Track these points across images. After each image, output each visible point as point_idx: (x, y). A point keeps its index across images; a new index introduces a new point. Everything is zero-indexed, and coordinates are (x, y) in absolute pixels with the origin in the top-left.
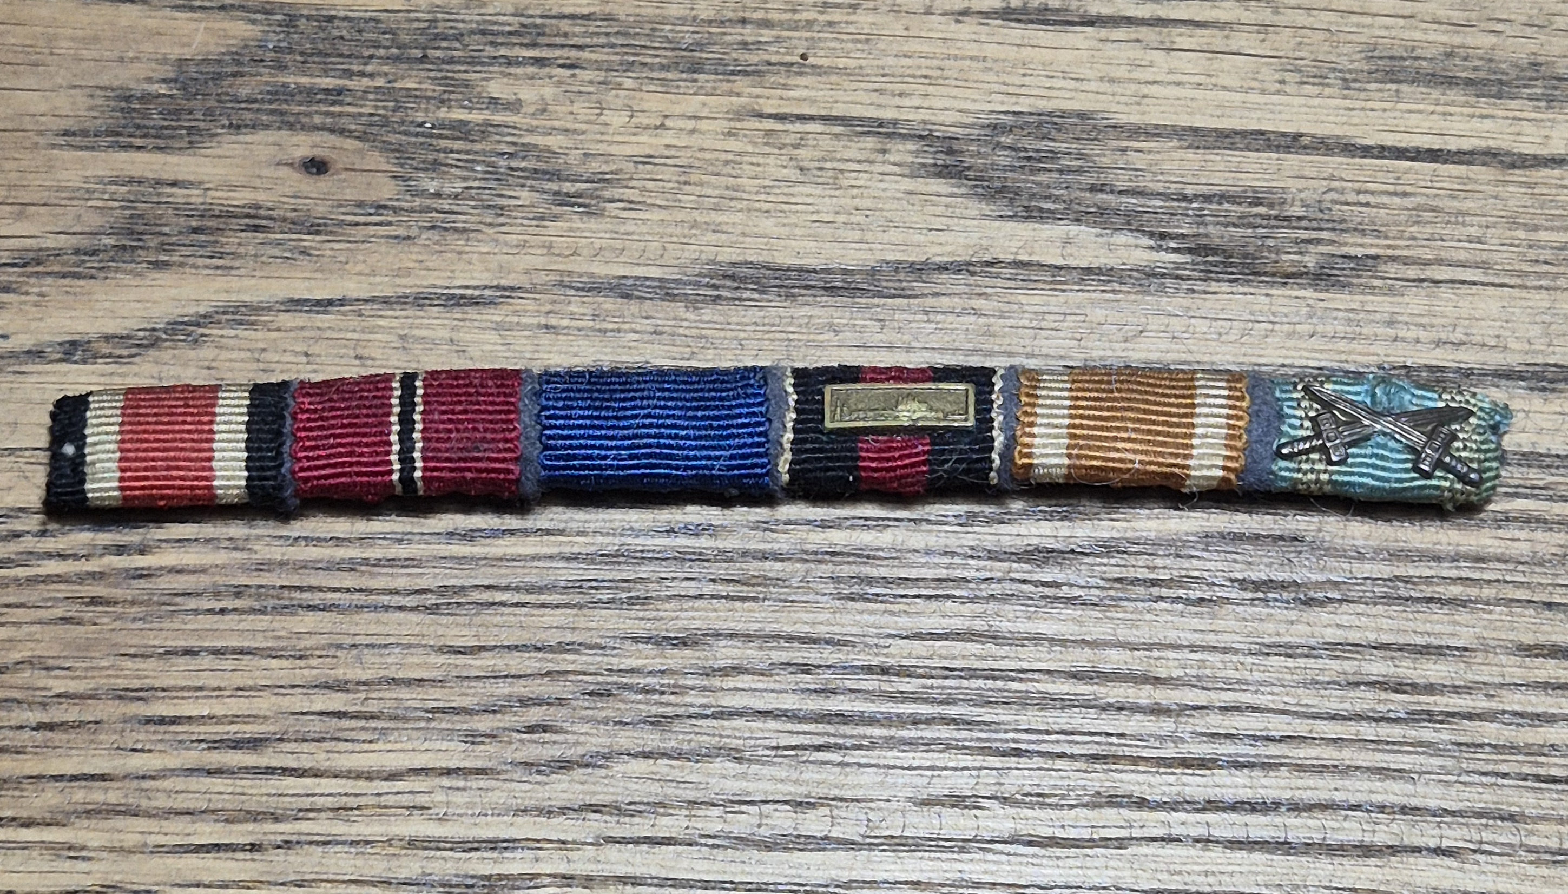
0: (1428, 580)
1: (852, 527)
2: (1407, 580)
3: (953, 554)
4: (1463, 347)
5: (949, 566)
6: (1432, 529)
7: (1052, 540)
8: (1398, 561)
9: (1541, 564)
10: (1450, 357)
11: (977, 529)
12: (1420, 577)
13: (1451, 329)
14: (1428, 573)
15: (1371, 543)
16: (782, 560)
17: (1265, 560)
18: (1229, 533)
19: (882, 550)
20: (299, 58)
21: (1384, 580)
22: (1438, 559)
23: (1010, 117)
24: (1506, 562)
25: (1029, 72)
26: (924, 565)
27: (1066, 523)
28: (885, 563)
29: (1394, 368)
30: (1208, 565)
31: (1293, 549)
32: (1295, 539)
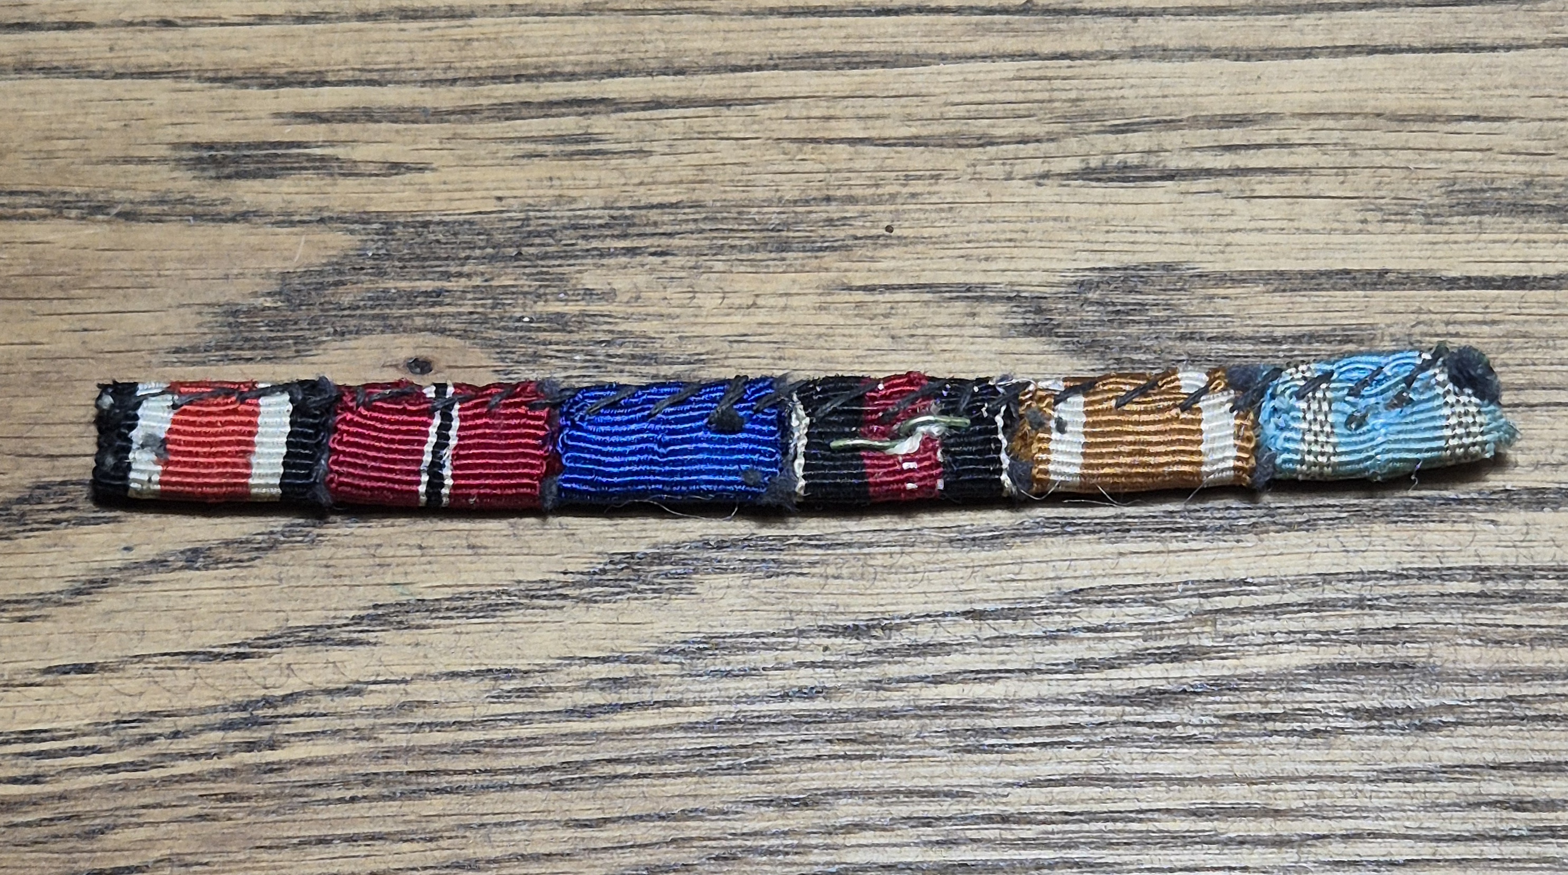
0: (1542, 698)
1: (964, 681)
2: (1521, 700)
3: (1066, 701)
5: (1062, 714)
7: (1164, 682)
11: (1087, 675)
12: (1534, 696)
14: (1542, 691)
16: (897, 718)
17: (1378, 688)
18: (1339, 664)
19: (995, 701)
20: (397, 263)
21: (1499, 701)
22: (1550, 676)
23: (1096, 274)
25: (1113, 228)
26: (1038, 714)
27: (1176, 664)
28: (999, 714)
30: (1321, 697)
32: (1406, 666)
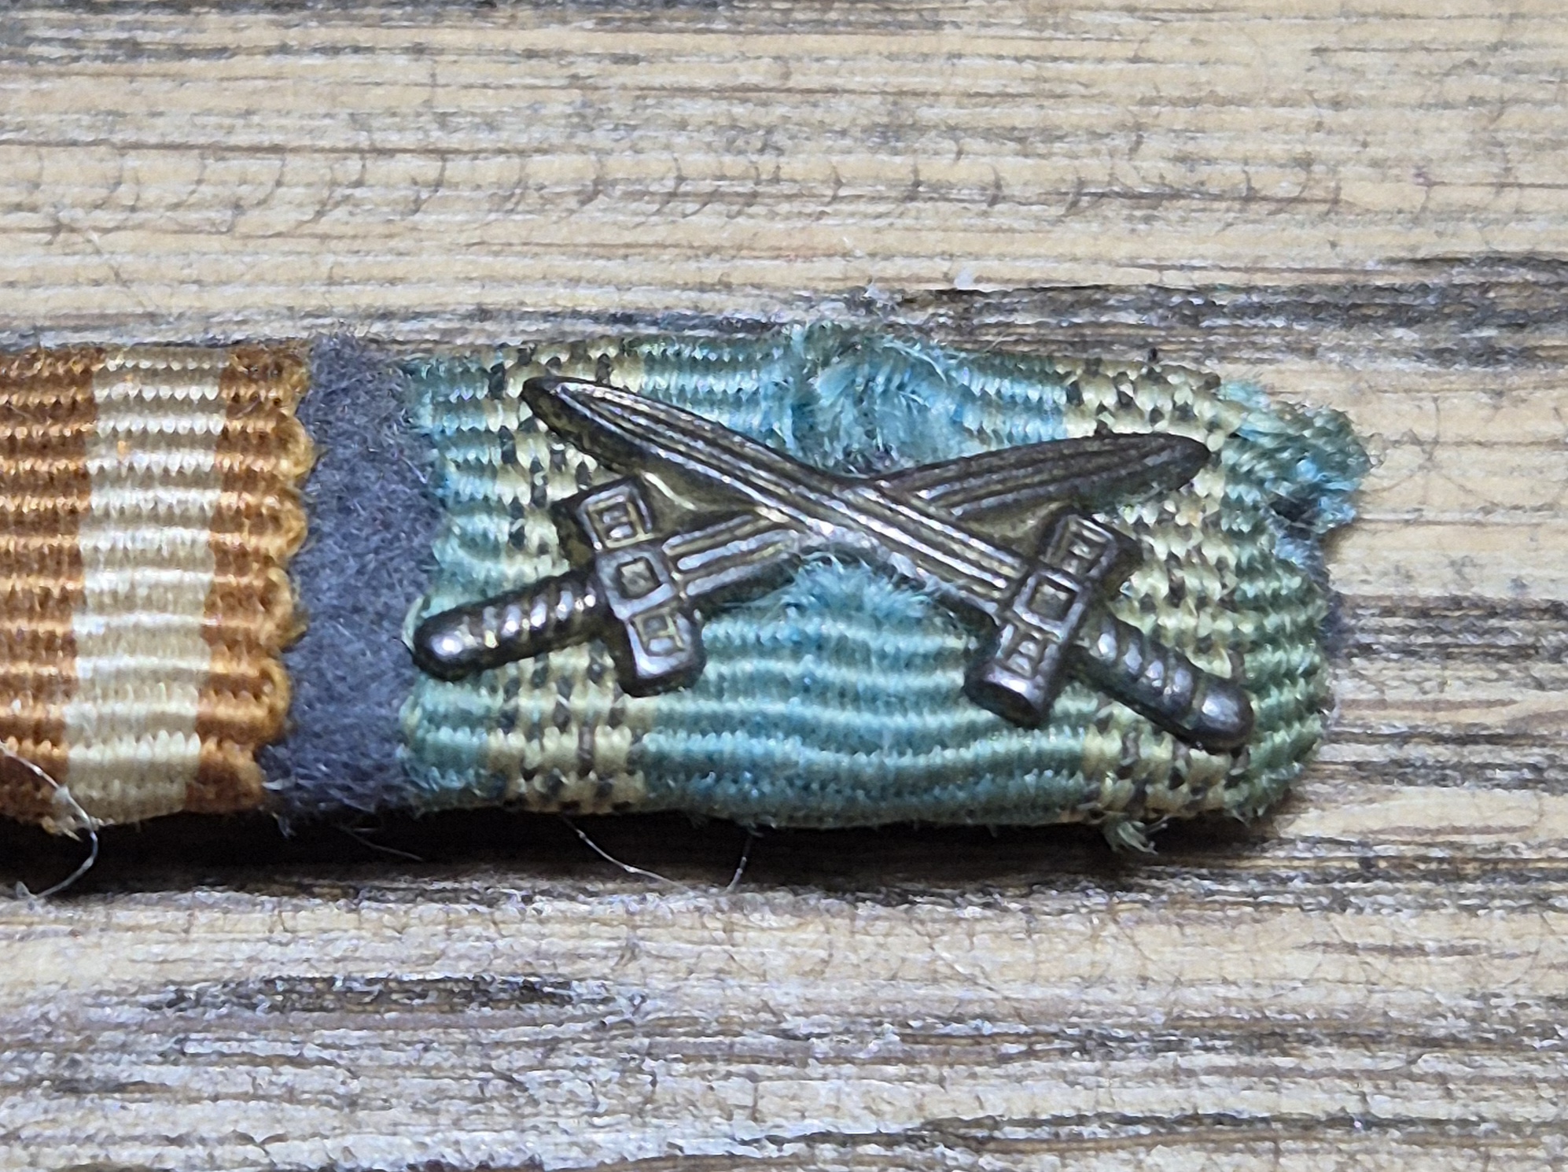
4: (1173, 211)
6: (1073, 923)
8: (945, 1059)
9: (1509, 1043)
10: (1123, 251)
13: (1121, 142)
15: (831, 991)
24: (1371, 1041)
29: (908, 302)
31: (525, 1033)
